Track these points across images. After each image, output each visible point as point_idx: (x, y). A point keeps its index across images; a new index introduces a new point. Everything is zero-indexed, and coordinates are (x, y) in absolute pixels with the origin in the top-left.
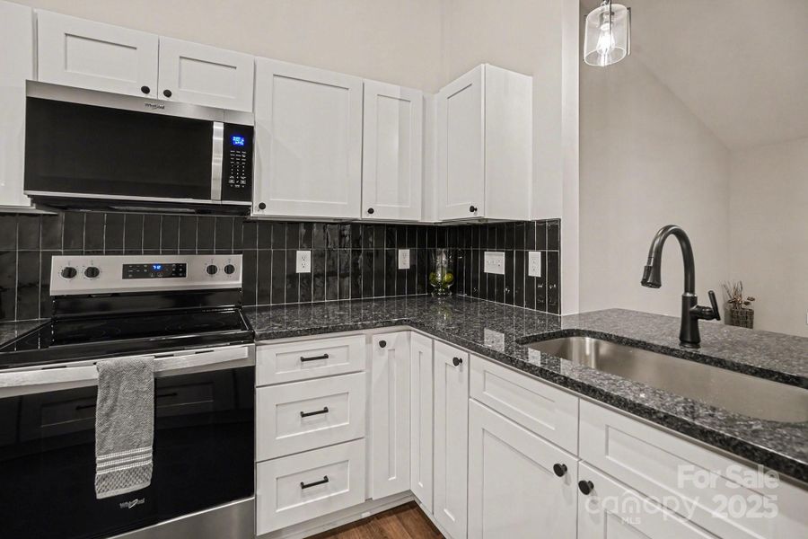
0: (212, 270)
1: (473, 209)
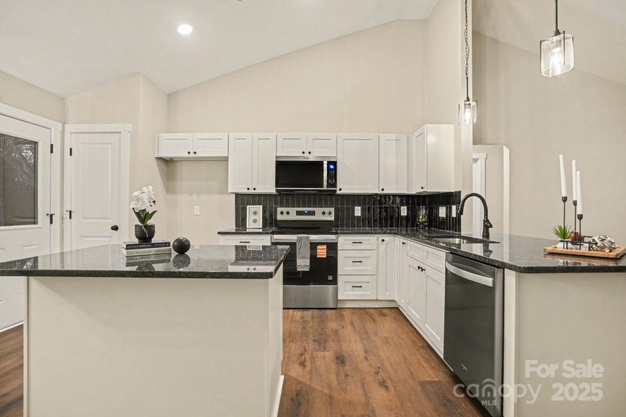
0: (324, 213)
1: (422, 188)
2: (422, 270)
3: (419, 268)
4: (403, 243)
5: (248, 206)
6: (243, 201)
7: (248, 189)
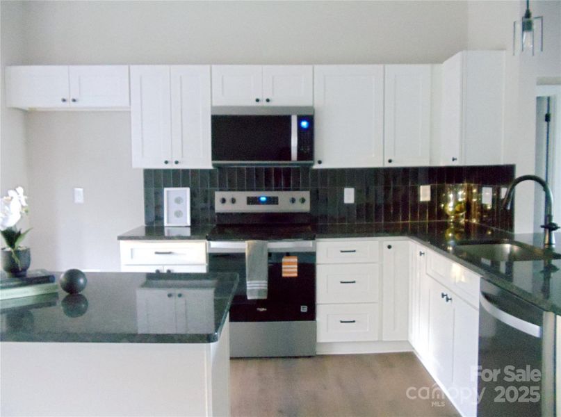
0: (293, 201)
1: (454, 160)
2: (448, 300)
3: (443, 296)
4: (421, 254)
5: (166, 190)
6: (156, 181)
7: (166, 162)
